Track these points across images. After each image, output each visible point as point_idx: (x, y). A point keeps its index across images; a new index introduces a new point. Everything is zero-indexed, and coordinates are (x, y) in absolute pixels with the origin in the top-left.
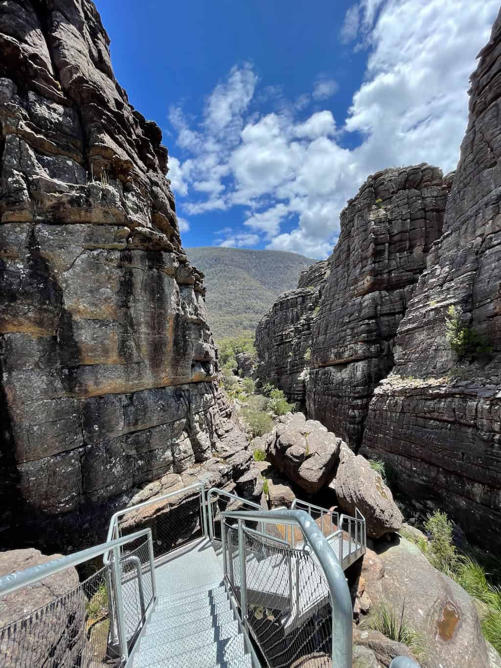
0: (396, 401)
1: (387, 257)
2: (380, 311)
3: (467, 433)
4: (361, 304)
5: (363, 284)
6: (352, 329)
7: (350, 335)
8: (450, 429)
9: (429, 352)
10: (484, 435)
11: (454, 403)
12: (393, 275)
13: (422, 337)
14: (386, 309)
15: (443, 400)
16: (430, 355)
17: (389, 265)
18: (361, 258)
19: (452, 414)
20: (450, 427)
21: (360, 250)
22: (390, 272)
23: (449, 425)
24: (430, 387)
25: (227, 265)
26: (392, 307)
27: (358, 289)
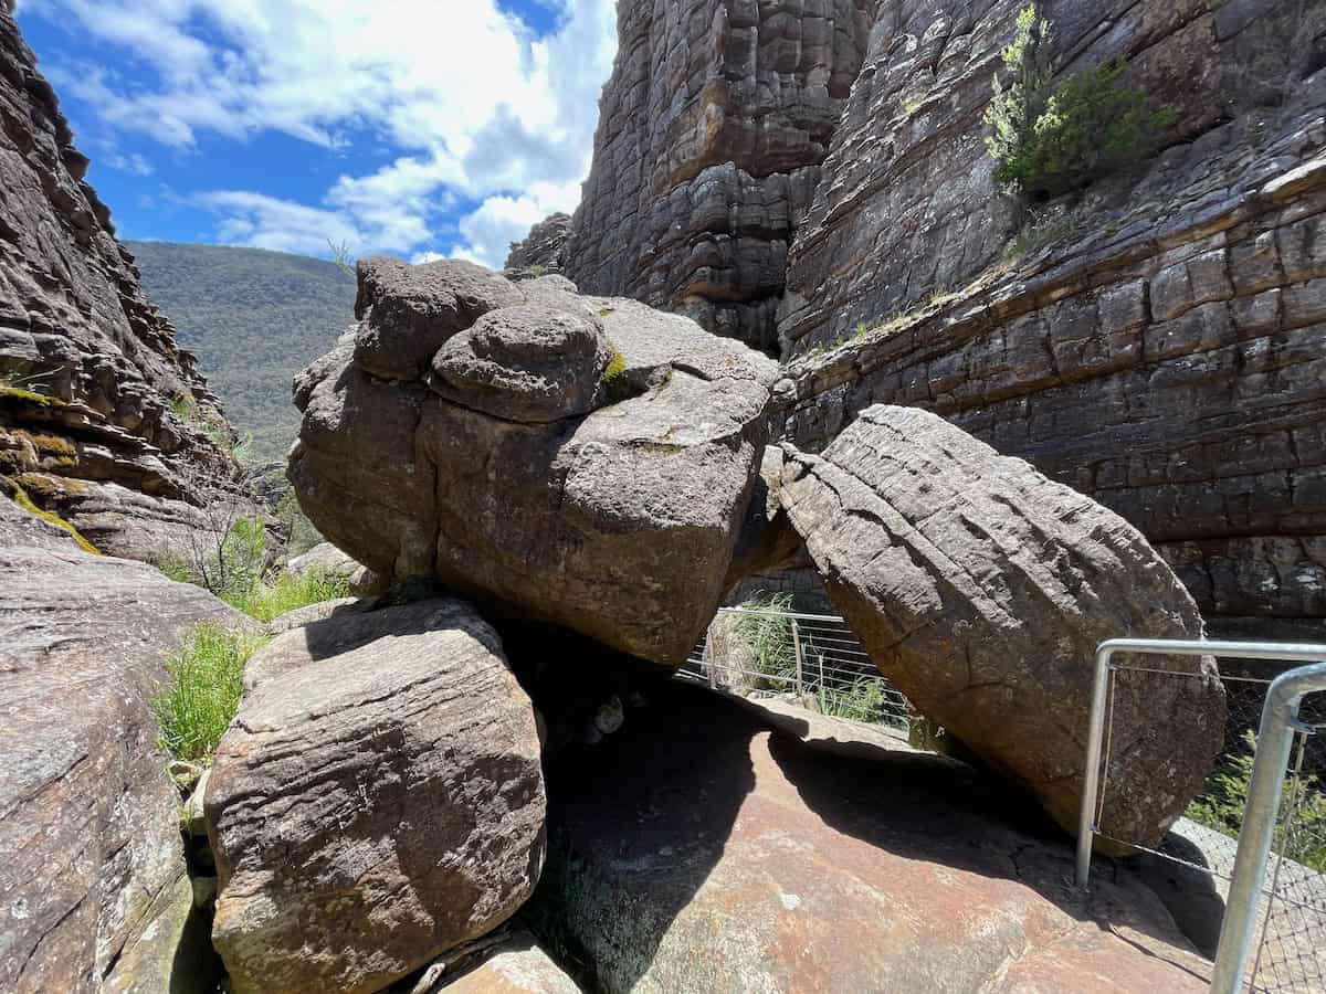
0: (825, 406)
1: (754, 70)
2: (738, 218)
3: (1105, 395)
4: (688, 195)
5: (695, 137)
6: (667, 268)
7: (660, 288)
8: (1029, 414)
9: (909, 248)
10: (1198, 362)
11: (1042, 324)
12: (767, 125)
13: (885, 215)
14: (752, 215)
15: (998, 331)
16: (911, 256)
17: (756, 96)
18: (688, 66)
19: (1043, 357)
20: (1029, 407)
21: (684, 41)
22: (758, 117)
23: (1024, 403)
24: (948, 309)
25: (326, 302)
26: (763, 213)
27: (680, 152)
